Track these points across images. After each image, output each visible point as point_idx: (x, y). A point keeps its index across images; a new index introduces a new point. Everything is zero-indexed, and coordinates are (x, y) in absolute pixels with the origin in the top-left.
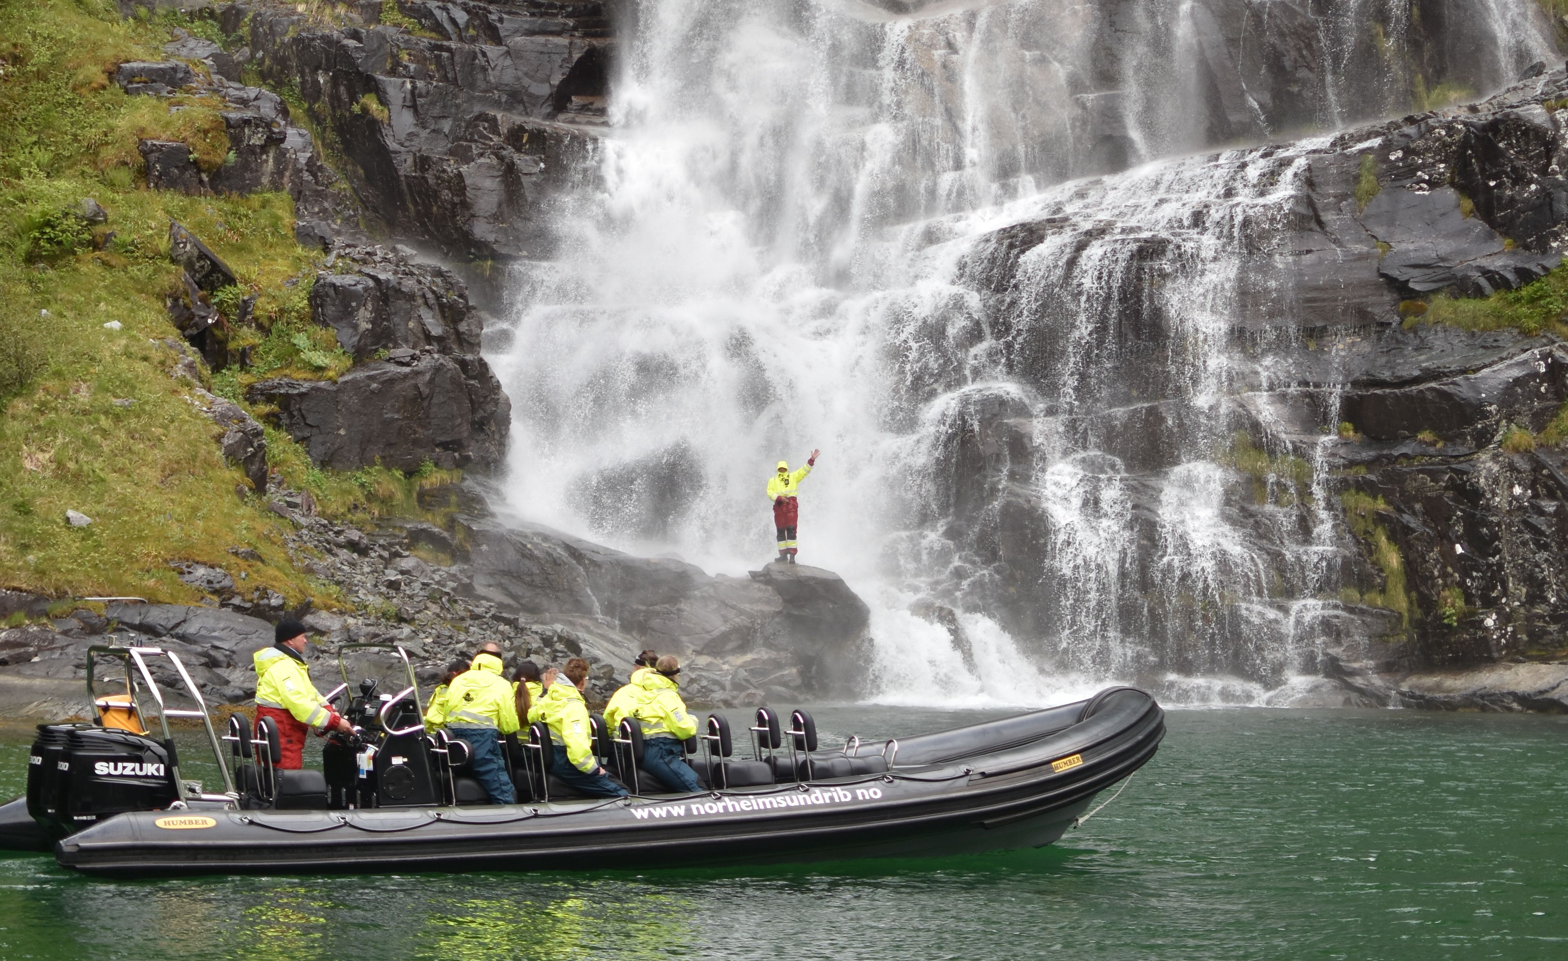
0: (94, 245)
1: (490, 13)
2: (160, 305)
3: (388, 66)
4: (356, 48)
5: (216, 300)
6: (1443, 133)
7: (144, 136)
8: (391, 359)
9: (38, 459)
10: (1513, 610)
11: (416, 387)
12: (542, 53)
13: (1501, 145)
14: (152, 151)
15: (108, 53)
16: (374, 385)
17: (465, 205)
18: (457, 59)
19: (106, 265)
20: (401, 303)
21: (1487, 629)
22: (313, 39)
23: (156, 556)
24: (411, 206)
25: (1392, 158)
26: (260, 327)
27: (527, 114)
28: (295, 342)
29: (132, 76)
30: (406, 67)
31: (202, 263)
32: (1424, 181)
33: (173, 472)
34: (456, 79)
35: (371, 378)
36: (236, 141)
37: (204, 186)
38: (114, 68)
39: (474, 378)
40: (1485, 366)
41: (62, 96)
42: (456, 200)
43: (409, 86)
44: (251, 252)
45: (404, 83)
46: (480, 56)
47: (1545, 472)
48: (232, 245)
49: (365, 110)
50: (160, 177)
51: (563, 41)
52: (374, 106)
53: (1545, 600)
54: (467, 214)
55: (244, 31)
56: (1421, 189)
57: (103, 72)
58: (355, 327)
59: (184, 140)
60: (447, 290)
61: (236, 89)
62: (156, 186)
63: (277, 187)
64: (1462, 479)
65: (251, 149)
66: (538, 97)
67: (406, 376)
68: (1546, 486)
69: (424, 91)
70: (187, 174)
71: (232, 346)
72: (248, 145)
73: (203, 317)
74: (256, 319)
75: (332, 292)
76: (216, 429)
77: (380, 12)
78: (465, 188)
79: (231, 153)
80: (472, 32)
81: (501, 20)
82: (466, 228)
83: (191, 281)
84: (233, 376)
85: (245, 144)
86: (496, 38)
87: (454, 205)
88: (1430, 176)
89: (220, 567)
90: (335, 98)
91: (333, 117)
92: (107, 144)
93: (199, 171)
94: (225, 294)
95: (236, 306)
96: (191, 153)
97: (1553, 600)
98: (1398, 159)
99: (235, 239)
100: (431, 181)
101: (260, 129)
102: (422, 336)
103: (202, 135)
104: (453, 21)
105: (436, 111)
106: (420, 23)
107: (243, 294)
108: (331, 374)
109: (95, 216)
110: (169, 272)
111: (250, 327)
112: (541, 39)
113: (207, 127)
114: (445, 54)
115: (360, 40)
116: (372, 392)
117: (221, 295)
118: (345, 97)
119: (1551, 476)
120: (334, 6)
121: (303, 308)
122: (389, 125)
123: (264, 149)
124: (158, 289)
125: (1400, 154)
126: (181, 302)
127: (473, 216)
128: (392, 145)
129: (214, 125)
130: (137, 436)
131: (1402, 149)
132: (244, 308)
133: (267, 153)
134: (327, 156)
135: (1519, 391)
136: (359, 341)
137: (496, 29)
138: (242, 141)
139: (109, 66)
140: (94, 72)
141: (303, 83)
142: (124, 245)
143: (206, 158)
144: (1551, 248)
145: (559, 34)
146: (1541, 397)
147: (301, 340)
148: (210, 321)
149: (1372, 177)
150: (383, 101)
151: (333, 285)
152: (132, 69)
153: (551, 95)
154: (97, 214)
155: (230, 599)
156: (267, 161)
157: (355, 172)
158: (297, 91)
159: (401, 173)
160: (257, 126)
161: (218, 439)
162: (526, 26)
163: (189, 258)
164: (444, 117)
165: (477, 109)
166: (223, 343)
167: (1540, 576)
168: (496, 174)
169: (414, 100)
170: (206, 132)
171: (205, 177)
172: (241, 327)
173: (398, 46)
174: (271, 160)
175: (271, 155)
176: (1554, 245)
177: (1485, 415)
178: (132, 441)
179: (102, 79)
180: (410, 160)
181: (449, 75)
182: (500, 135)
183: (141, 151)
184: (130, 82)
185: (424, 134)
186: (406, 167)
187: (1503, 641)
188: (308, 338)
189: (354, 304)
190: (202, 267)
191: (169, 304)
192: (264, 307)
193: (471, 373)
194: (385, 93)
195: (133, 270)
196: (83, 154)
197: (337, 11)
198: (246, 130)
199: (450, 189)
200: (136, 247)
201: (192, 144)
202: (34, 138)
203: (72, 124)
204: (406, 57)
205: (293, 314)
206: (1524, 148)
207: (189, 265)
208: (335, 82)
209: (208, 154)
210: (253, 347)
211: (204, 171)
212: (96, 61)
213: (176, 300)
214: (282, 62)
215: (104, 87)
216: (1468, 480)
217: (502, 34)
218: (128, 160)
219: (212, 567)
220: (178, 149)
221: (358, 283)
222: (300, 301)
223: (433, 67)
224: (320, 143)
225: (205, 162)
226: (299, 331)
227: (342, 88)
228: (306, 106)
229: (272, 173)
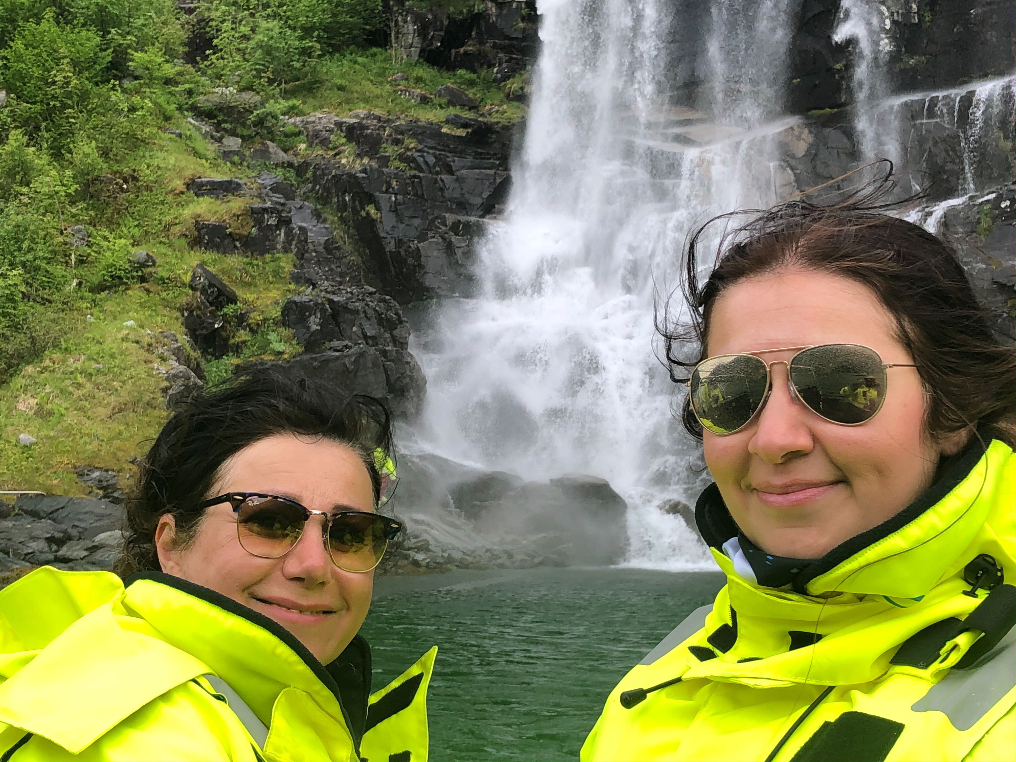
0: (143, 279)
1: (448, 157)
2: (178, 314)
3: (384, 189)
4: (363, 177)
5: (222, 313)
7: (199, 219)
8: (331, 348)
9: (29, 403)
11: (345, 364)
12: (477, 179)
14: (203, 228)
15: (188, 173)
16: (315, 364)
17: (421, 266)
18: (423, 182)
19: (148, 291)
20: (348, 316)
22: (342, 175)
23: (68, 464)
24: (392, 269)
25: (1003, 206)
26: (251, 330)
27: (468, 215)
28: (269, 337)
29: (202, 185)
30: (393, 188)
31: (212, 290)
33: (120, 410)
34: (423, 194)
35: (315, 359)
36: (259, 222)
37: (238, 250)
38: (190, 182)
39: (392, 361)
41: (158, 199)
42: (416, 263)
43: (393, 199)
44: (256, 286)
45: (390, 197)
46: (440, 182)
48: (245, 282)
49: (368, 214)
50: (207, 243)
51: (492, 172)
52: (372, 210)
54: (422, 272)
55: (309, 174)
57: (184, 184)
58: (308, 328)
59: (224, 221)
60: (387, 310)
61: (278, 198)
62: (206, 248)
63: (286, 250)
65: (269, 227)
66: (474, 205)
67: (337, 358)
69: (402, 201)
70: (226, 242)
71: (232, 341)
72: (267, 225)
73: (210, 323)
74: (249, 325)
75: (294, 307)
76: (166, 384)
77: (388, 161)
78: (421, 256)
79: (254, 229)
80: (437, 169)
81: (454, 161)
82: (421, 281)
83: (205, 301)
84: (228, 360)
85: (266, 223)
86: (450, 172)
87: (415, 266)
89: (113, 471)
90: (354, 209)
91: (353, 220)
92: (176, 224)
93: (234, 240)
94: (229, 310)
95: (236, 317)
96: (228, 228)
98: (1006, 207)
99: (248, 279)
100: (403, 253)
101: (274, 215)
102: (362, 336)
103: (236, 218)
104: (426, 162)
105: (409, 213)
106: (409, 165)
107: (242, 310)
108: (286, 356)
109: (146, 261)
110: (187, 295)
111: (245, 330)
112: (478, 171)
113: (239, 213)
114: (416, 180)
115: (366, 174)
116: (314, 368)
117: (225, 310)
118: (358, 208)
120: (362, 159)
121: (277, 317)
122: (381, 222)
123: (277, 227)
124: (178, 305)
125: (1008, 203)
126: (195, 313)
127: (426, 273)
128: (382, 235)
129: (244, 212)
130: (100, 387)
131: (1009, 200)
132: (241, 319)
133: (280, 230)
134: (350, 243)
136: (310, 337)
137: (450, 167)
138: (263, 222)
139: (187, 180)
140: (179, 184)
141: (338, 201)
142: (162, 279)
143: (237, 231)
145: (490, 169)
147: (272, 336)
148: (216, 326)
149: (988, 219)
150: (378, 209)
151: (295, 302)
152: (202, 182)
153: (482, 204)
154: (147, 261)
155: (112, 493)
156: (280, 235)
157: (365, 251)
158: (335, 206)
159: (387, 250)
160: (272, 213)
161: (165, 390)
162: (469, 164)
163: (203, 287)
164: (415, 217)
165: (436, 213)
166: (226, 340)
168: (441, 248)
169: (396, 207)
170: (238, 216)
171: (238, 244)
172: (238, 330)
173: (391, 177)
174: (283, 234)
175: (283, 231)
178: (96, 390)
179: (183, 188)
180: (393, 242)
181: (419, 193)
182: (446, 226)
183: (196, 228)
184: (199, 190)
185: (402, 226)
186: (390, 247)
188: (278, 335)
189: (307, 314)
190: (213, 292)
191: (186, 314)
192: (255, 317)
193: (389, 358)
194: (379, 203)
195: (164, 294)
196: (162, 231)
197: (364, 161)
198: (266, 216)
199: (413, 257)
200: (171, 280)
201: (229, 223)
202: (136, 223)
203: (160, 214)
204: (395, 183)
205: (271, 321)
207: (204, 291)
208: (353, 199)
209: (239, 229)
210: (244, 342)
211: (237, 240)
212: (180, 178)
213: (191, 312)
214: (326, 189)
215: (182, 193)
217: (454, 169)
218: (187, 233)
219: (107, 471)
220: (220, 226)
221: (311, 300)
222: (276, 313)
223: (410, 189)
224: (346, 236)
225: (237, 234)
226: (273, 331)
227: (357, 202)
228: (339, 215)
229: (283, 242)
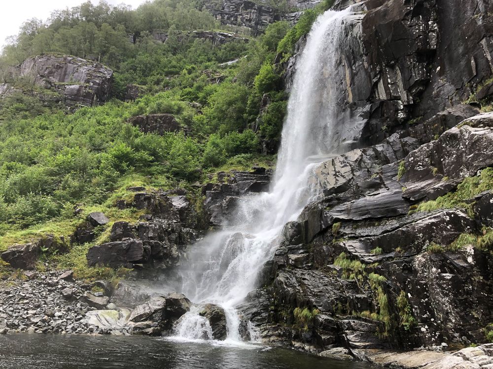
6: (426, 148)
10: (438, 325)
12: (244, 184)
13: (443, 145)
21: (423, 332)
25: (410, 160)
32: (421, 165)
34: (222, 190)
36: (138, 199)
40: (420, 219)
47: (448, 261)
53: (451, 321)
56: (420, 168)
64: (410, 265)
66: (242, 193)
68: (449, 268)
80: (233, 182)
88: (423, 163)
96: (125, 201)
97: (453, 321)
98: (412, 160)
105: (215, 197)
112: (245, 181)
119: (451, 263)
125: (412, 158)
135: (435, 228)
137: (236, 181)
144: (460, 175)
146: (447, 230)
149: (403, 168)
150: (206, 196)
153: (245, 192)
164: (218, 198)
167: (446, 309)
174: (146, 203)
176: (461, 174)
177: (418, 238)
187: (433, 339)
194: (206, 194)
206: (451, 144)
216: (413, 265)
